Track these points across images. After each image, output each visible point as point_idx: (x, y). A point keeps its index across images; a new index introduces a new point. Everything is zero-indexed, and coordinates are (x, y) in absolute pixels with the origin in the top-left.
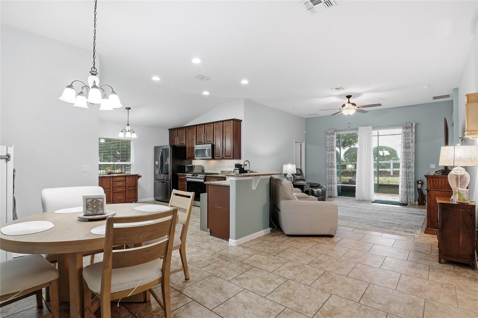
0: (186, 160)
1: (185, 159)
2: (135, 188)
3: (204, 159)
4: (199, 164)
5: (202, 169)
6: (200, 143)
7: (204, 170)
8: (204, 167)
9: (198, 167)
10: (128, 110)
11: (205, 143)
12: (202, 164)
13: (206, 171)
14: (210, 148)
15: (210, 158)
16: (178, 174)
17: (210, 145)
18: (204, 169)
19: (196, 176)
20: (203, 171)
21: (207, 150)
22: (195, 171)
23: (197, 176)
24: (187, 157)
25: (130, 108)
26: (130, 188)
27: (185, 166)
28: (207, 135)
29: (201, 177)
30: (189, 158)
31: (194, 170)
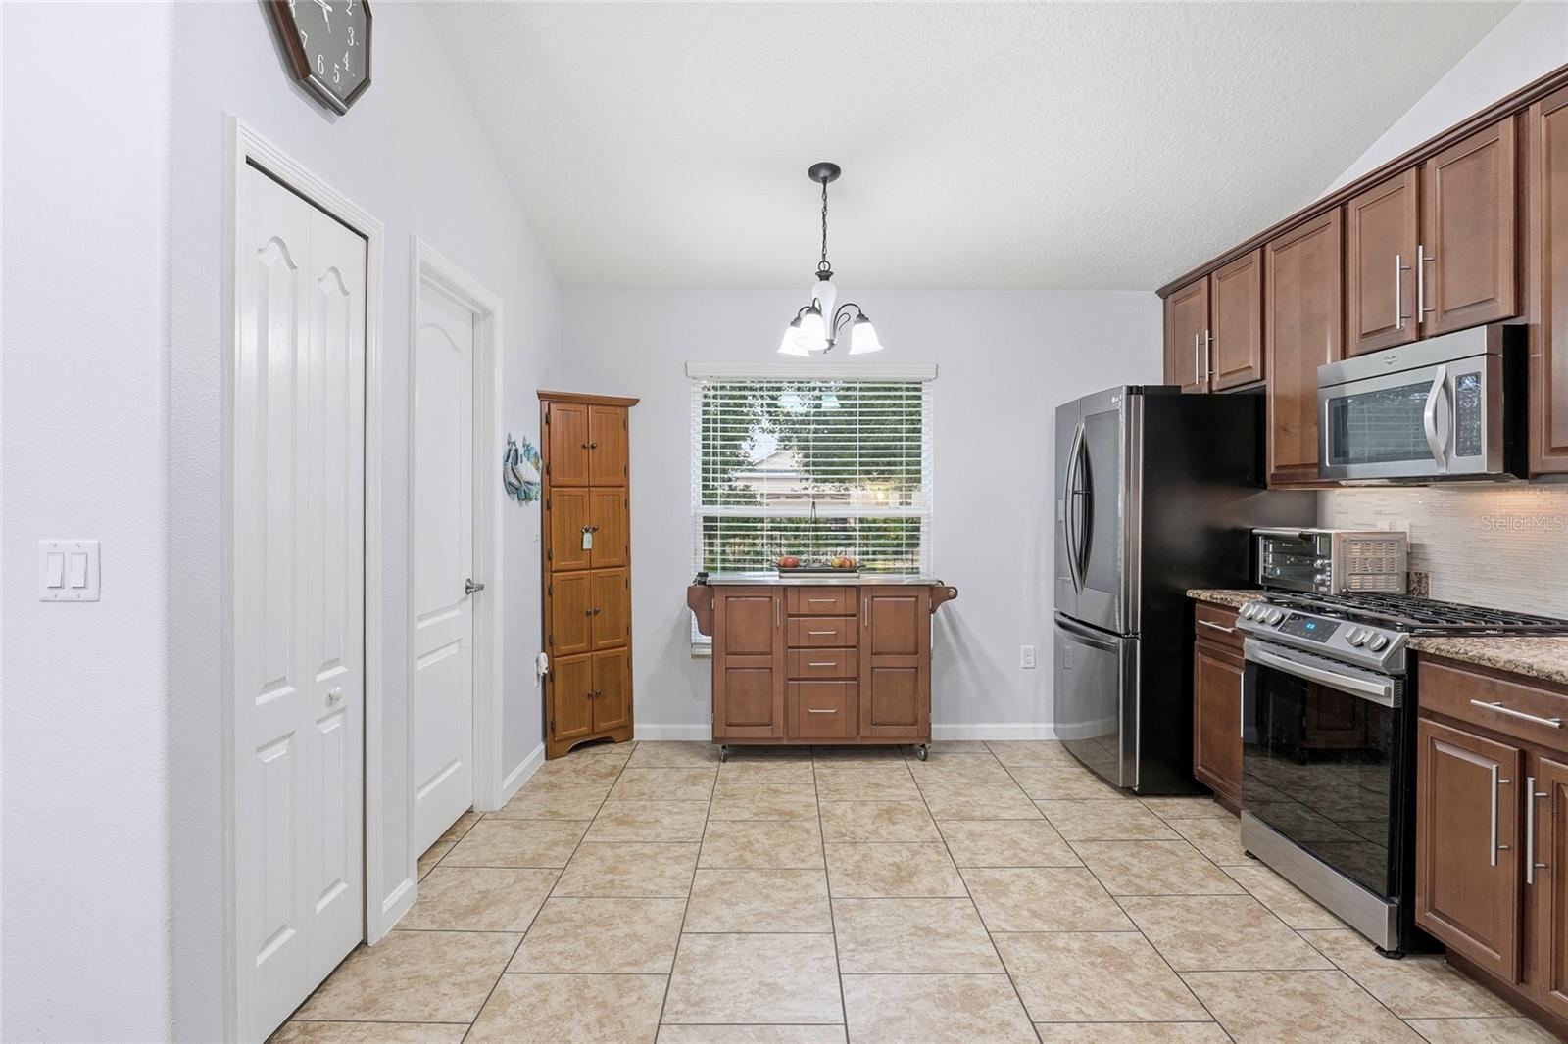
0: (1263, 493)
1: (1258, 481)
2: (911, 661)
3: (1421, 481)
4: (1383, 525)
5: (1401, 567)
6: (1381, 339)
7: (1422, 577)
8: (1421, 546)
9: (1356, 549)
10: (825, 181)
11: (1420, 328)
12: (1402, 525)
13: (1448, 588)
14: (1481, 365)
15: (1478, 464)
16: (1191, 593)
17: (1478, 340)
18: (1420, 569)
19: (1313, 635)
20: (1414, 580)
21: (1445, 385)
22: (1331, 578)
23: (1326, 630)
24: (1271, 469)
25: (834, 170)
26: (886, 660)
27: (1254, 538)
28: (1442, 250)
29: (1366, 655)
30: (1291, 475)
31: (1322, 571)
